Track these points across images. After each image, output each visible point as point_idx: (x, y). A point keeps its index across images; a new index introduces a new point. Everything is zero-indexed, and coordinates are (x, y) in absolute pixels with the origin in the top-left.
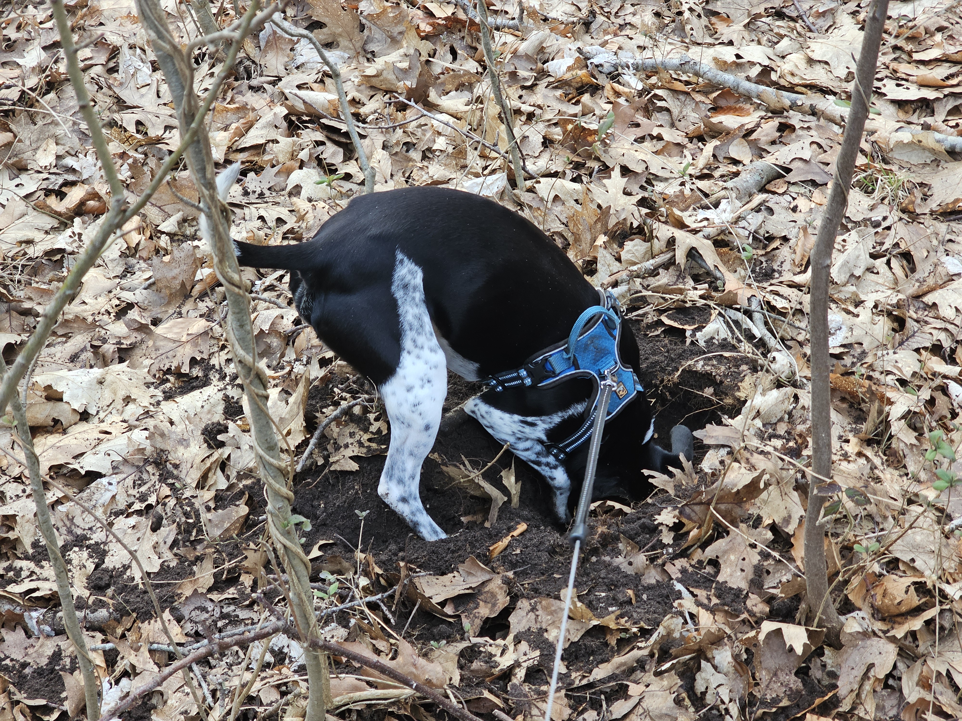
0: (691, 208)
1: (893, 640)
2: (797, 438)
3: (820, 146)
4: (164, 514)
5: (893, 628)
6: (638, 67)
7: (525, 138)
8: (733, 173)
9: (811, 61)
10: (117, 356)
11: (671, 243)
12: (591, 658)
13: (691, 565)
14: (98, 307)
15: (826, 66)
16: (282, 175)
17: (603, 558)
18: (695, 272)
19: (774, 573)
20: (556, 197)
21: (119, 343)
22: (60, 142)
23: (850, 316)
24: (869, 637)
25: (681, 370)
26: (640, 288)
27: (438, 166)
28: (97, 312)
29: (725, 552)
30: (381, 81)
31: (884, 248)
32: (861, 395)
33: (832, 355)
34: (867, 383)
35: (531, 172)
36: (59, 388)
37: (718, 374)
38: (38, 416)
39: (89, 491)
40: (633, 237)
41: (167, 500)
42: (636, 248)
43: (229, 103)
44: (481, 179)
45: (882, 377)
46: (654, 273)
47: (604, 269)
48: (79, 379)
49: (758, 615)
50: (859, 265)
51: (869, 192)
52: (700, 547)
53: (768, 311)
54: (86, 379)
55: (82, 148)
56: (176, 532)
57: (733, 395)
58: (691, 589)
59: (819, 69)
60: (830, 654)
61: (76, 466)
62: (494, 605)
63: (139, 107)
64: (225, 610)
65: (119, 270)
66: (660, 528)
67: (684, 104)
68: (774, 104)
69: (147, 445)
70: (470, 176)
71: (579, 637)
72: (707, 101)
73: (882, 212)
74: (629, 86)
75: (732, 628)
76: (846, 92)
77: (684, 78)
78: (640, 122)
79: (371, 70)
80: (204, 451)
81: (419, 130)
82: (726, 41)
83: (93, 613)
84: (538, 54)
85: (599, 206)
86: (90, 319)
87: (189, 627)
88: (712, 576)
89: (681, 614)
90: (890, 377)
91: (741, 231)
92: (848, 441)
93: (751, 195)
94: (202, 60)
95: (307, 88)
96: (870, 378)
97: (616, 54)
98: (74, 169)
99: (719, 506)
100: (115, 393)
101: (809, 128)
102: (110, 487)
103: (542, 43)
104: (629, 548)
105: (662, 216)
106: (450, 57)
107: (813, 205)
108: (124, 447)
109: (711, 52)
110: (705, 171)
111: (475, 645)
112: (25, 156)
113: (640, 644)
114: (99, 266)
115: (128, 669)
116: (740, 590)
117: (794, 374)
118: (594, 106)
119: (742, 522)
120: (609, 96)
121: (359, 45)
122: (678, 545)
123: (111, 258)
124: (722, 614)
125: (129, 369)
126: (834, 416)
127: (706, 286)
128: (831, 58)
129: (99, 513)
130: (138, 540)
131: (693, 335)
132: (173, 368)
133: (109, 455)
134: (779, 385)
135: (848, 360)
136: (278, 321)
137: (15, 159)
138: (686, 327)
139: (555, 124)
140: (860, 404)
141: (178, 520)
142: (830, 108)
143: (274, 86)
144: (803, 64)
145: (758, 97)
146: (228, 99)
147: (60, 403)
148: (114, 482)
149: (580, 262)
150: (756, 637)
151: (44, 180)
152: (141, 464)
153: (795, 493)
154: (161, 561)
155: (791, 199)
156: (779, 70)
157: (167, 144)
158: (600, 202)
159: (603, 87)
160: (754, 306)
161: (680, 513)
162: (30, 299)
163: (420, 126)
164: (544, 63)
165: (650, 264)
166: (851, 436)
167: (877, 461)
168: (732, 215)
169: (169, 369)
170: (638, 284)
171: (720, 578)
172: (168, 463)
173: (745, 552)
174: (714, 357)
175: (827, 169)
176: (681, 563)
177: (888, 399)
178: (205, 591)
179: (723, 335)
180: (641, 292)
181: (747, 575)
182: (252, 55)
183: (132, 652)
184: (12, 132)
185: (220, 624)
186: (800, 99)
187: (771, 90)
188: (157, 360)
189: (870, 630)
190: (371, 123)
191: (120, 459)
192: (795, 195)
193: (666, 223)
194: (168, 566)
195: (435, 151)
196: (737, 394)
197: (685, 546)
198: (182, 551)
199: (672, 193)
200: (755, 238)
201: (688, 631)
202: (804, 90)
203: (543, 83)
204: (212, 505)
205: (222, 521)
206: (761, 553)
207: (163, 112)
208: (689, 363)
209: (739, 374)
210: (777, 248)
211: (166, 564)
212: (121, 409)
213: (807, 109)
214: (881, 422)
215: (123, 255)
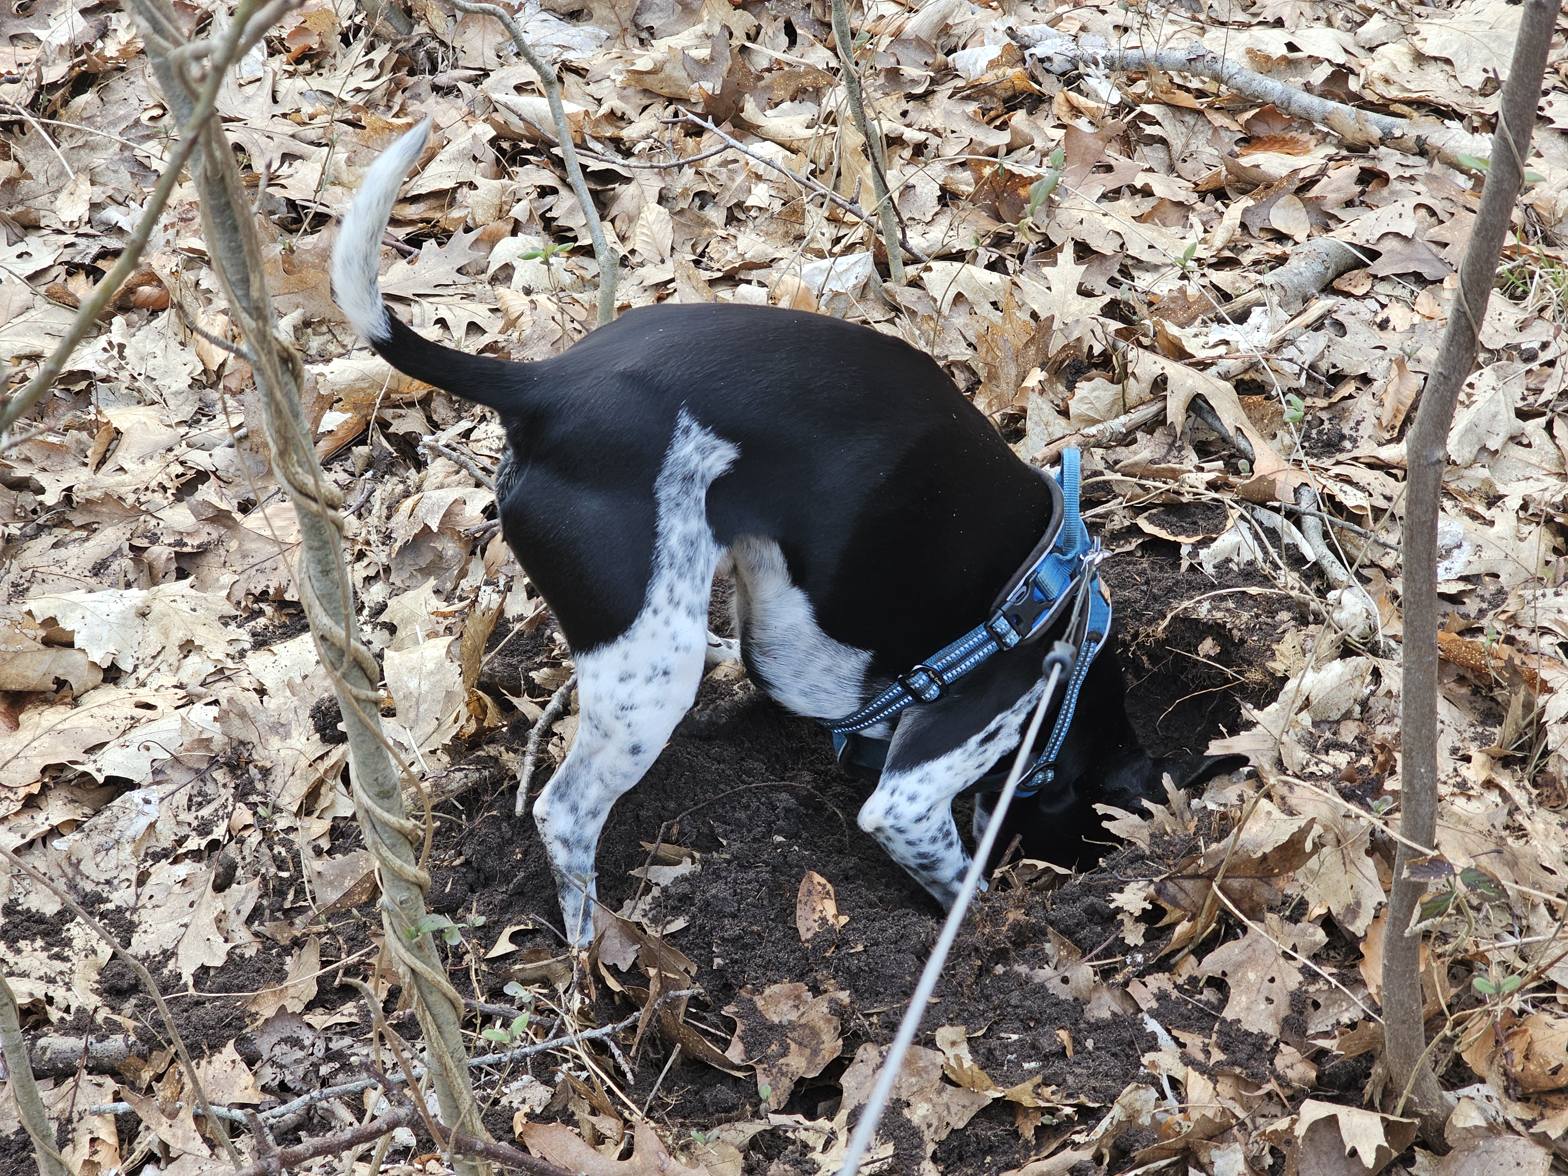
0: (1199, 320)
1: (1542, 1140)
2: (1376, 750)
3: (1432, 213)
4: (238, 859)
5: (1542, 1117)
6: (1113, 64)
7: (909, 188)
8: (1276, 257)
9: (1420, 58)
10: (174, 566)
11: (1160, 384)
12: (988, 1159)
13: (1176, 986)
14: (146, 478)
15: (1447, 68)
16: (481, 245)
17: (1016, 967)
18: (1202, 437)
19: (1327, 1007)
20: (959, 295)
21: (180, 543)
22: (98, 179)
23: (1476, 525)
24: (1499, 1134)
25: (1169, 617)
26: (1101, 466)
27: (753, 236)
28: (143, 487)
29: (1239, 965)
30: (661, 81)
31: (1542, 399)
32: (1493, 674)
33: (1443, 596)
34: (1506, 651)
35: (915, 251)
36: (67, 624)
37: (1236, 627)
38: (29, 673)
39: (108, 813)
40: (1094, 372)
41: (246, 834)
42: (1096, 393)
43: (396, 115)
44: (827, 263)
45: (1532, 640)
46: (1127, 439)
47: (1038, 430)
48: (104, 609)
49: (1295, 1084)
50: (1496, 430)
51: (1517, 297)
52: (1193, 952)
53: (1330, 513)
54: (117, 608)
55: (137, 191)
56: (258, 893)
57: (1263, 666)
58: (1175, 1033)
59: (1434, 72)
60: (1426, 1162)
61: (89, 768)
62: (815, 1052)
63: (240, 120)
64: (335, 1045)
65: (188, 411)
66: (1119, 917)
67: (1192, 130)
68: (1353, 135)
69: (215, 732)
70: (809, 256)
71: (966, 1120)
72: (1234, 126)
73: (1541, 334)
74: (1097, 98)
75: (1247, 1107)
76: (1482, 115)
77: (1195, 84)
78: (1113, 162)
79: (644, 63)
80: (314, 746)
81: (724, 170)
82: (1271, 19)
83: (100, 1041)
84: (938, 38)
85: (1034, 315)
86: (131, 499)
87: (268, 1074)
88: (1213, 1008)
89: (1154, 1081)
90: (1548, 639)
91: (1286, 365)
92: (1467, 759)
93: (1306, 300)
94: (355, 37)
95: (533, 91)
96: (1510, 640)
97: (1075, 38)
98: (120, 228)
99: (1229, 881)
100: (166, 634)
101: (1412, 178)
102: (147, 808)
103: (945, 18)
104: (1063, 953)
105: (1145, 335)
106: (784, 40)
107: (1417, 319)
108: (175, 734)
109: (1245, 38)
110: (1227, 253)
111: (776, 1128)
112: (36, 203)
113: (1077, 1138)
114: (153, 403)
115: (156, 1151)
116: (1264, 1037)
117: (1373, 630)
118: (1034, 133)
119: (1271, 909)
120: (1061, 115)
121: (626, 15)
122: (1153, 948)
123: (173, 389)
124: (1229, 1081)
125: (193, 592)
126: (1443, 709)
127: (1220, 464)
128: (1456, 53)
129: (125, 854)
130: (191, 905)
131: (1194, 554)
132: (271, 591)
133: (148, 749)
134: (1346, 651)
135: (1472, 606)
136: (456, 509)
137: (20, 209)
138: (1181, 539)
139: (963, 164)
140: (1491, 690)
141: (263, 871)
142: (1452, 143)
143: (476, 86)
144: (1405, 63)
145: (1325, 121)
146: (396, 108)
147: (69, 651)
148: (154, 798)
149: (997, 417)
150: (1291, 1129)
151: (66, 246)
152: (205, 766)
153: (1370, 861)
154: (229, 946)
155: (1377, 306)
156: (1362, 72)
157: (283, 186)
158: (1036, 308)
159: (1051, 98)
160: (1306, 504)
161: (1159, 891)
162: (28, 460)
163: (725, 163)
164: (948, 54)
165: (1120, 423)
166: (1473, 750)
167: (1520, 797)
168: (1271, 336)
169: (265, 593)
170: (1097, 458)
171: (1229, 1014)
172: (251, 766)
173: (1275, 966)
174: (1231, 595)
175: (1443, 253)
176: (1158, 981)
177: (1544, 682)
178: (299, 1008)
179: (1246, 556)
180: (1101, 474)
181: (1277, 1009)
182: (439, 31)
183: (164, 1119)
184: (16, 160)
185: (324, 1070)
186: (1399, 127)
187: (1348, 110)
188: (245, 576)
189: (1500, 1120)
190: (640, 155)
191: (168, 756)
192: (1385, 300)
193: (1151, 349)
194: (242, 956)
195: (749, 209)
196: (1270, 665)
197: (1166, 951)
198: (268, 928)
199: (1165, 292)
200: (1309, 378)
201: (1166, 1111)
202: (1405, 109)
203: (944, 90)
204: (325, 844)
205: (342, 876)
206: (1305, 970)
207: (279, 129)
208: (1186, 604)
209: (1275, 627)
210: (1351, 397)
211: (238, 951)
212: (176, 664)
213: (1411, 144)
214: (1531, 723)
215: (196, 384)
